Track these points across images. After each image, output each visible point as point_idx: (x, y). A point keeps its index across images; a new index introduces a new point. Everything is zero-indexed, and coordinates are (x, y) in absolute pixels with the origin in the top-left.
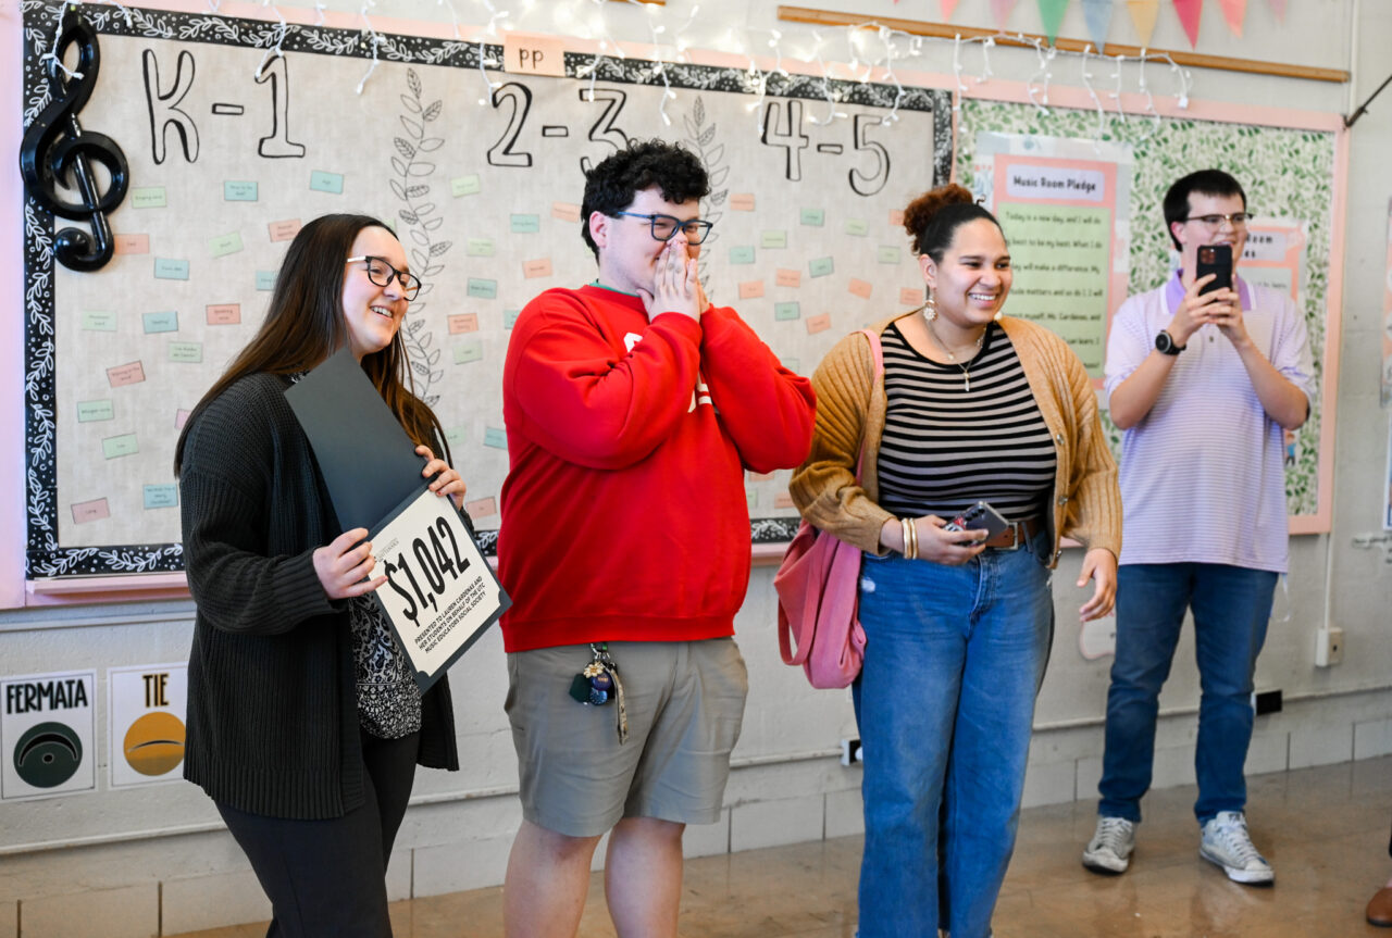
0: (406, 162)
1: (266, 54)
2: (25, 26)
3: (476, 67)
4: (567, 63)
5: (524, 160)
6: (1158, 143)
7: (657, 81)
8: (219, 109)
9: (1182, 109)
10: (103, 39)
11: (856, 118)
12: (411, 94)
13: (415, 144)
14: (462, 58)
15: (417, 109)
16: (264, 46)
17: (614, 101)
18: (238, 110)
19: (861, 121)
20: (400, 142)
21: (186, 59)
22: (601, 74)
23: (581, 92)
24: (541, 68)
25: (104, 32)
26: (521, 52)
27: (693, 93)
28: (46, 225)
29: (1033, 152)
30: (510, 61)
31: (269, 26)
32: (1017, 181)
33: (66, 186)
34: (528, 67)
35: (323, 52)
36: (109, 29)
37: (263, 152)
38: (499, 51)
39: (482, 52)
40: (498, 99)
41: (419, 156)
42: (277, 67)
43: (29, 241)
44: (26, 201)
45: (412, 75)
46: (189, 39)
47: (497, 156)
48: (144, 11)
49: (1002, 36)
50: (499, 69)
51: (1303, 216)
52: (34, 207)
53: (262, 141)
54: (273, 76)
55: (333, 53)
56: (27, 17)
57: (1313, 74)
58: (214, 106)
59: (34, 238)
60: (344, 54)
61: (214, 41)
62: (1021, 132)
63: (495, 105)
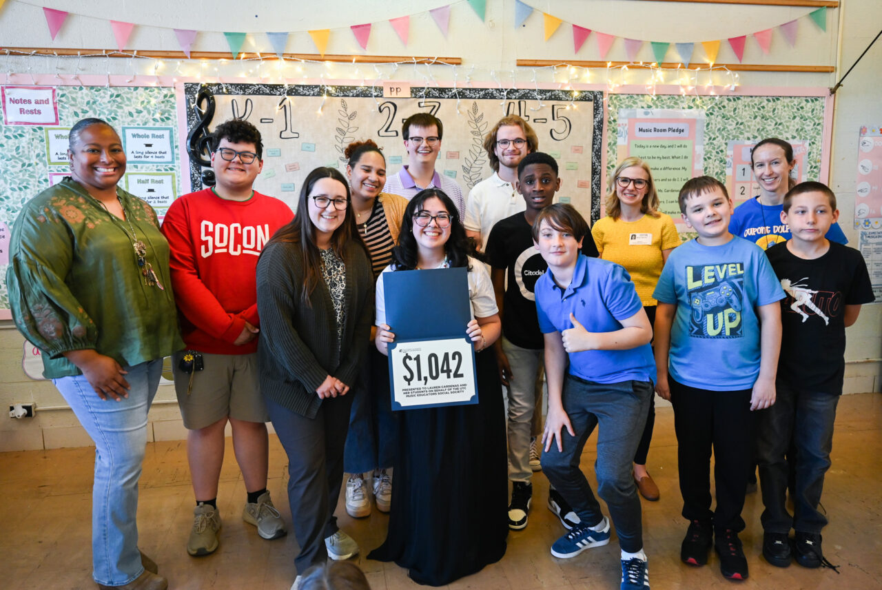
0: (342, 137)
1: (280, 98)
2: (186, 94)
3: (371, 96)
4: (412, 92)
5: (394, 134)
6: (720, 108)
7: (454, 97)
8: (263, 121)
9: (732, 91)
10: (215, 96)
11: (553, 106)
12: (343, 109)
13: (345, 130)
14: (365, 94)
15: (346, 115)
16: (280, 95)
17: (435, 106)
18: (271, 121)
19: (556, 108)
20: (339, 129)
21: (249, 102)
22: (428, 95)
23: (419, 103)
24: (400, 95)
25: (216, 94)
26: (391, 88)
27: (472, 101)
28: (198, 169)
29: (649, 116)
30: (386, 93)
31: (281, 86)
32: (641, 130)
33: (204, 155)
34: (394, 94)
35: (305, 95)
36: (218, 93)
37: (282, 136)
38: (381, 89)
39: (373, 90)
40: (382, 108)
41: (348, 134)
42: (286, 103)
43: (192, 175)
44: (190, 160)
45: (343, 101)
46: (250, 94)
47: (382, 133)
48: (231, 85)
49: (632, 64)
50: (381, 96)
51: (805, 139)
52: (193, 163)
53: (281, 132)
54: (285, 106)
55: (309, 95)
56: (186, 90)
57: (813, 69)
58: (261, 120)
59: (194, 174)
60: (313, 95)
61: (260, 94)
62: (642, 107)
63: (381, 111)
